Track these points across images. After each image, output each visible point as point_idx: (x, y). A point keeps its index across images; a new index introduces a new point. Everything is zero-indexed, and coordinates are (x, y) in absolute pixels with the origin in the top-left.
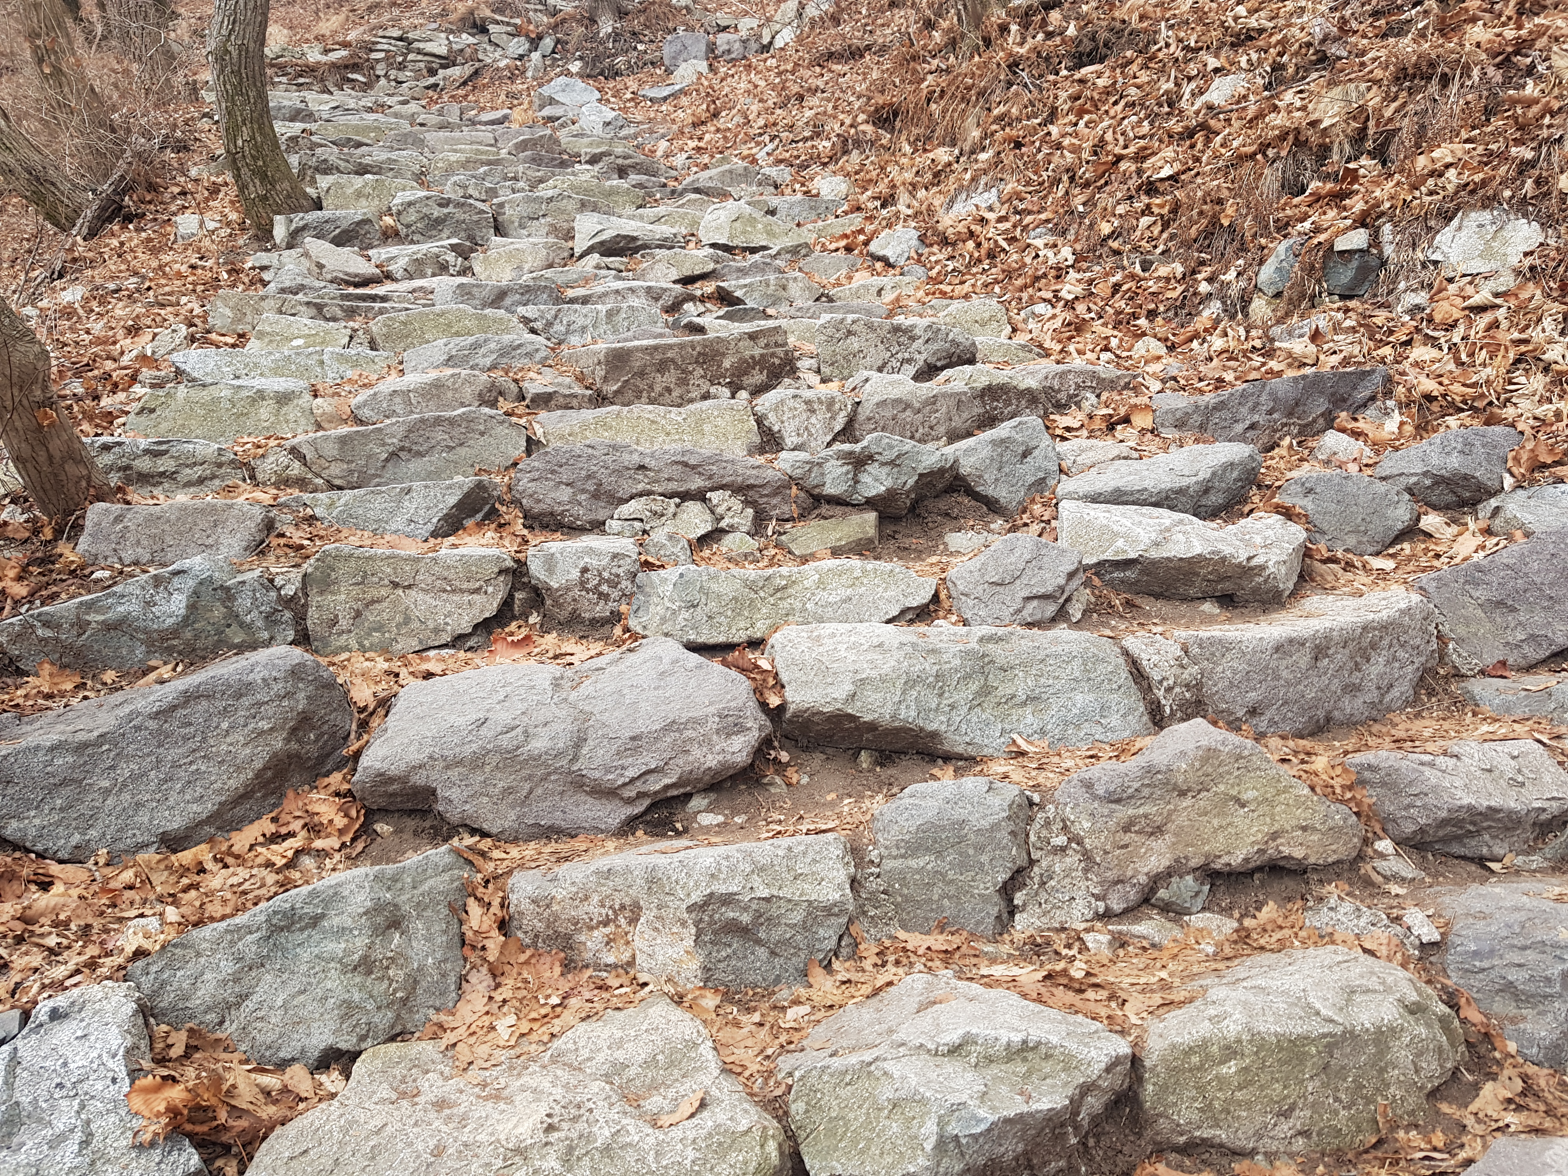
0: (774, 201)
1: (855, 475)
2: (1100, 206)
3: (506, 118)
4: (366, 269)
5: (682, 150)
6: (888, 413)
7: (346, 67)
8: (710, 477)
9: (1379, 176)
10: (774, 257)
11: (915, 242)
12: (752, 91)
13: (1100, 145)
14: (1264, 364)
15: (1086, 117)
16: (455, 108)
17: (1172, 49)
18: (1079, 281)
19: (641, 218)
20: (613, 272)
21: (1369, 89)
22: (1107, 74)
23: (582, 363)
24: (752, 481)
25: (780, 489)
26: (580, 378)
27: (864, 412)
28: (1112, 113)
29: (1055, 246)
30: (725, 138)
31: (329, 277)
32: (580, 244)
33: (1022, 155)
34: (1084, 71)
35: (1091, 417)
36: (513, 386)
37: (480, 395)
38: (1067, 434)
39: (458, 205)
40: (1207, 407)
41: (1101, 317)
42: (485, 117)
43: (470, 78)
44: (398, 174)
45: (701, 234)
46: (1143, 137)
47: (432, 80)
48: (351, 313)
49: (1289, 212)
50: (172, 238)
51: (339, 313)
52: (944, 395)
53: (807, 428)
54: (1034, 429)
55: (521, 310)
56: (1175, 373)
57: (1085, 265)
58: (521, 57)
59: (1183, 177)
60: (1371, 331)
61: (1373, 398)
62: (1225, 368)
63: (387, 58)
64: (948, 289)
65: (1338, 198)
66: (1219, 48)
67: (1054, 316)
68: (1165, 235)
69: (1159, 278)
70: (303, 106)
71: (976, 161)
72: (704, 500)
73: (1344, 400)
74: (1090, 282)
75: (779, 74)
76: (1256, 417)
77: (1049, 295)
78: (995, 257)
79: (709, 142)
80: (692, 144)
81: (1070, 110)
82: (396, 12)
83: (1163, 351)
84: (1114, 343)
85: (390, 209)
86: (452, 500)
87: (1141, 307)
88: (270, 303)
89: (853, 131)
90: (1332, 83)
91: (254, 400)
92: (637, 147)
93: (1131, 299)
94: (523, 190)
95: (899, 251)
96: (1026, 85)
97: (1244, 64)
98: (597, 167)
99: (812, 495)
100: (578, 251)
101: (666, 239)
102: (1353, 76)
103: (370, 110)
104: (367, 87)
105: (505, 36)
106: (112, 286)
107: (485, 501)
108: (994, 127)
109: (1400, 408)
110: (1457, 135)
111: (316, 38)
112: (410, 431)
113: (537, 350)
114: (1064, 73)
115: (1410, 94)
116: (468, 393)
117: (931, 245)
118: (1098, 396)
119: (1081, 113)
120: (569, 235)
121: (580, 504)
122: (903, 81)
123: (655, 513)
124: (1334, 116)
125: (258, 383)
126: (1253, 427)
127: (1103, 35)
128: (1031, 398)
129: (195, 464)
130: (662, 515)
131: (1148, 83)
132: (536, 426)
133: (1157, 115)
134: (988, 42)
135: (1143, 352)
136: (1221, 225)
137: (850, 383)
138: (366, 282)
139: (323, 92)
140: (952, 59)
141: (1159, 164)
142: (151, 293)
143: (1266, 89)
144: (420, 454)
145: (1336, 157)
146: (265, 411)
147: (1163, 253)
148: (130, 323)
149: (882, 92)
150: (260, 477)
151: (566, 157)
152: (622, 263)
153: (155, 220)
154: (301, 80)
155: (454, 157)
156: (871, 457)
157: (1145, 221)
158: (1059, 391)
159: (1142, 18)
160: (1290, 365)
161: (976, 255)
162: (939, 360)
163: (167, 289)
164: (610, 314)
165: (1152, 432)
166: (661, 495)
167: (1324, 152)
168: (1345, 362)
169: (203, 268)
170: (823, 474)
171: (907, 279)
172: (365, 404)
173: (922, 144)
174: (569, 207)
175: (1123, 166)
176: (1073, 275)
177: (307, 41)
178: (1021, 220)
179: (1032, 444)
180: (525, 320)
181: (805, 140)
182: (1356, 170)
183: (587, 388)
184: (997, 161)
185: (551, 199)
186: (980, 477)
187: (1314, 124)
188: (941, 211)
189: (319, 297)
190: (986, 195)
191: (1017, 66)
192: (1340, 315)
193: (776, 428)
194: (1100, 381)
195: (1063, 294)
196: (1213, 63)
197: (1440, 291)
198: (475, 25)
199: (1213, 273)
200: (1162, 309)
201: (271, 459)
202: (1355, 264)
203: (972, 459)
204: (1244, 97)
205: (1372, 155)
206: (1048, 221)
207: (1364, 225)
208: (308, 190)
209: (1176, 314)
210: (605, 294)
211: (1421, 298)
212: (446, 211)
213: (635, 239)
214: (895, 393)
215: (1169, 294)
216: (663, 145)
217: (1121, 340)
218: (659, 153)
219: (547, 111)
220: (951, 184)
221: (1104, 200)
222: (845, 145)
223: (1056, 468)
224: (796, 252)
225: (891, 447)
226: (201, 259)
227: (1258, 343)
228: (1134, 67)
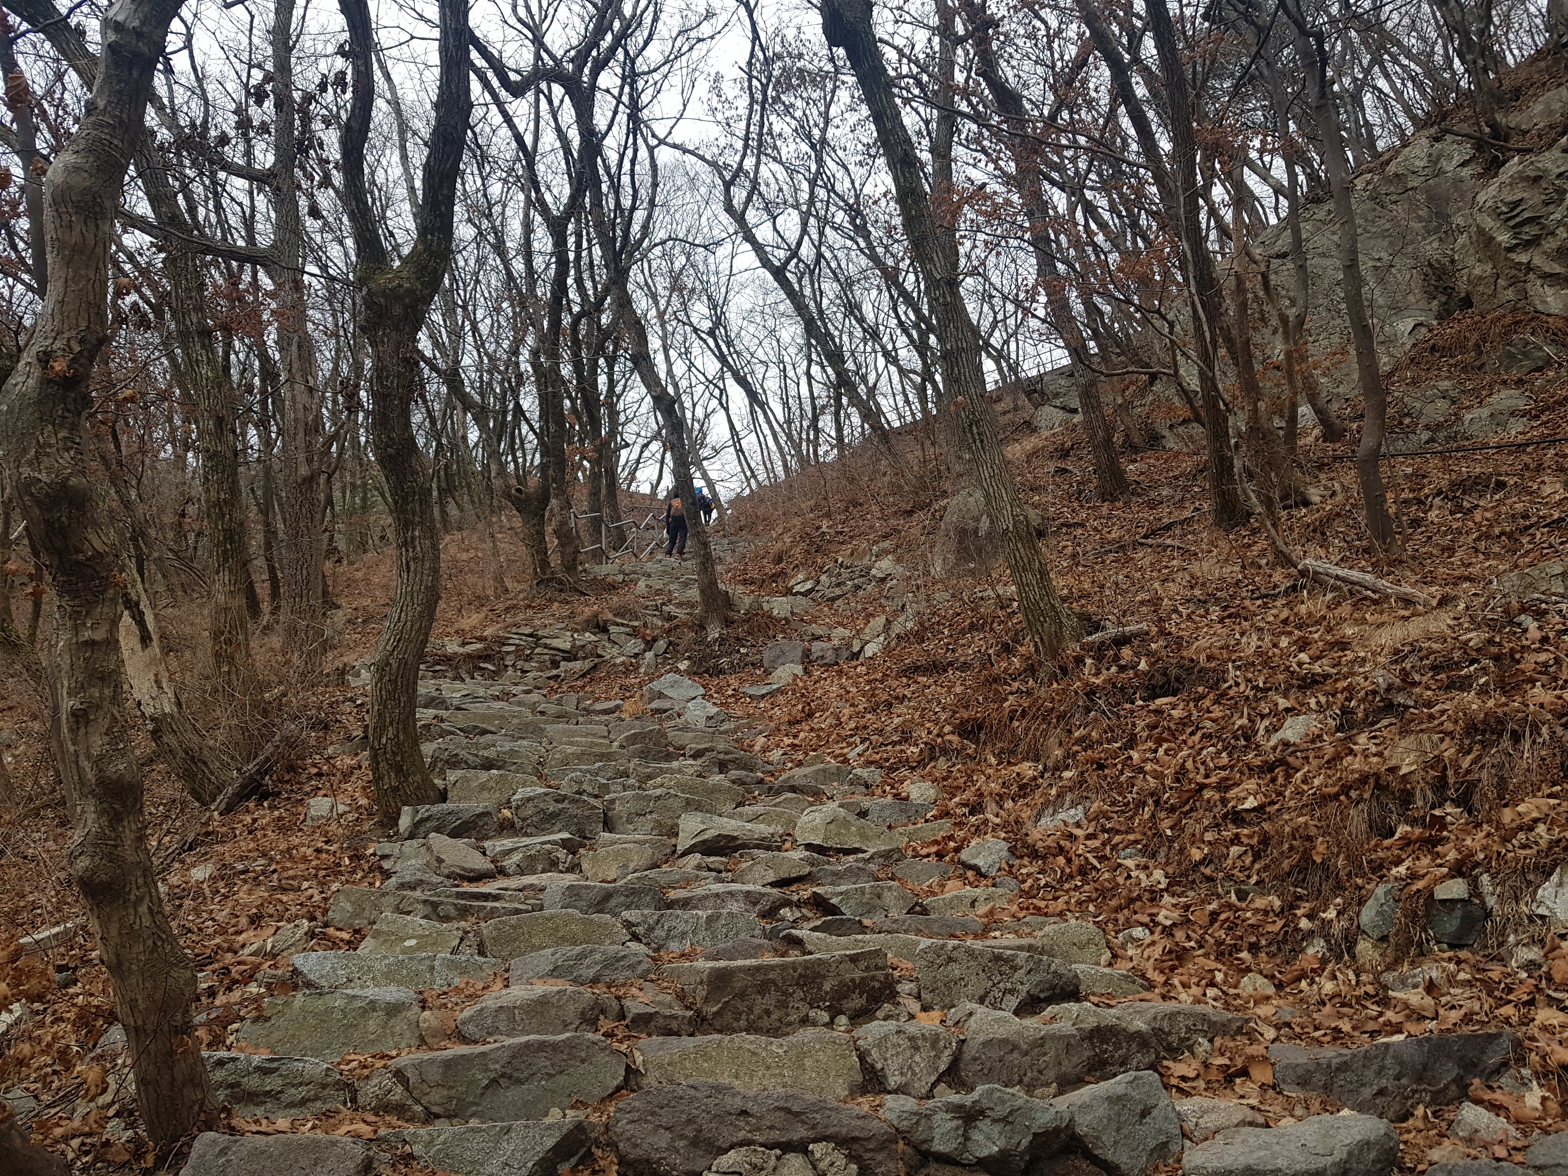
0: (866, 803)
1: (965, 1131)
2: (1189, 831)
3: (618, 707)
4: (481, 863)
5: (778, 746)
6: (995, 1053)
7: (480, 657)
8: (814, 1127)
9: (1467, 824)
10: (868, 861)
11: (1005, 853)
12: (844, 696)
13: (1181, 773)
14: (1381, 1014)
15: (1165, 746)
16: (573, 698)
17: (1242, 688)
18: (1174, 905)
19: (741, 815)
20: (714, 874)
21: (1442, 740)
22: (1181, 706)
23: (683, 979)
24: (857, 1134)
25: (886, 1143)
26: (681, 996)
27: (970, 1051)
28: (1190, 743)
29: (1146, 867)
30: (818, 736)
31: (446, 871)
32: (684, 842)
33: (1106, 776)
34: (1159, 701)
35: (1206, 1065)
36: (615, 1004)
37: (582, 1013)
38: (1183, 1085)
39: (574, 801)
40: (1329, 1066)
41: (1201, 947)
42: (599, 706)
43: (588, 672)
44: (520, 769)
45: (797, 833)
46: (1223, 768)
47: (554, 672)
48: (464, 913)
49: (1381, 854)
50: (302, 818)
51: (453, 912)
52: (1053, 1037)
53: (910, 1067)
54: (1151, 1084)
55: (626, 914)
56: (1288, 1018)
57: (1179, 889)
58: (636, 656)
59: (1268, 809)
60: (1489, 987)
61: (1505, 1064)
62: (1340, 1016)
63: (517, 651)
64: (1042, 904)
65: (1430, 844)
66: (1287, 690)
67: (1153, 943)
68: (1257, 866)
69: (1256, 911)
70: (436, 694)
71: (1060, 778)
72: (805, 1152)
73: (1475, 1065)
74: (1187, 907)
75: (869, 682)
76: (1384, 1082)
77: (1146, 919)
78: (1086, 874)
79: (804, 740)
80: (787, 741)
81: (1149, 737)
82: (530, 612)
83: (1271, 991)
84: (1219, 977)
85: (509, 802)
86: (550, 1143)
87: (1241, 938)
88: (390, 900)
89: (939, 740)
90: (1404, 732)
91: (366, 1011)
92: (736, 741)
93: (1230, 929)
94: (632, 787)
95: (990, 861)
96: (1104, 712)
97: (1313, 705)
98: (699, 762)
99: (919, 1152)
100: (680, 849)
101: (763, 839)
102: (1424, 726)
103: (497, 698)
104: (494, 675)
105: (623, 636)
106: (240, 867)
107: (582, 1143)
108: (1076, 748)
109: (1538, 1078)
110: (1539, 790)
111: (457, 632)
112: (514, 1057)
113: (640, 962)
114: (1140, 703)
115: (1484, 748)
116: (571, 1011)
117: (1022, 857)
118: (1211, 1041)
119: (1159, 741)
120: (673, 832)
121: (677, 1151)
122: (986, 699)
123: (755, 1167)
124: (1412, 764)
125: (372, 992)
126: (1381, 1092)
127: (1174, 672)
128: (1141, 1040)
129: (301, 1084)
130: (762, 1169)
131: (1223, 718)
132: (637, 1054)
133: (1234, 747)
134: (1064, 671)
135: (1250, 989)
136: (1314, 862)
137: (953, 1014)
138: (479, 877)
139: (455, 679)
140: (1031, 682)
141: (1242, 795)
142: (275, 876)
143: (1338, 730)
144: (519, 1082)
145: (1420, 803)
146: (373, 1024)
147: (1257, 884)
148: (254, 911)
149: (966, 707)
150: (361, 1100)
151: (671, 749)
152: (722, 863)
153: (289, 799)
154: (438, 668)
155: (570, 749)
156: (982, 1112)
157: (1235, 850)
158: (1170, 1033)
159: (1210, 658)
160: (1408, 1017)
161: (1068, 870)
162: (1042, 991)
163: (291, 873)
164: (710, 920)
165: (1274, 1087)
166: (762, 1145)
167: (1406, 798)
168: (1467, 1018)
169: (327, 852)
170: (931, 1128)
171: (1000, 891)
172: (471, 1019)
173: (1007, 757)
174: (675, 805)
175: (1207, 794)
176: (1167, 899)
177: (448, 634)
178: (1109, 840)
179: (1151, 1102)
180: (628, 925)
181: (894, 744)
182: (1443, 818)
183: (688, 1008)
184: (1081, 782)
185: (659, 798)
186: (1098, 1138)
187: (1393, 770)
188: (1029, 824)
189: (436, 895)
190: (1072, 812)
191: (1094, 694)
192: (1452, 967)
193: (879, 1066)
194: (1212, 1024)
195: (1160, 918)
196: (1283, 703)
197: (1554, 949)
198: (597, 626)
199: (1313, 909)
200: (1263, 942)
201: (375, 1081)
202: (1458, 913)
203: (1089, 1118)
204: (1319, 736)
205: (1456, 803)
206: (1137, 842)
207: (1461, 875)
208: (436, 781)
209: (1279, 949)
210: (706, 897)
211: (1534, 953)
212: (561, 806)
213: (735, 838)
214: (1001, 1032)
215: (1270, 928)
216: (761, 741)
217: (1226, 974)
218: (757, 748)
219: (655, 705)
220: (1038, 798)
221: (1191, 825)
222: (932, 752)
223: (1178, 1131)
224: (890, 857)
225: (1003, 1102)
226: (326, 842)
227: (1370, 989)
228: (1207, 703)
